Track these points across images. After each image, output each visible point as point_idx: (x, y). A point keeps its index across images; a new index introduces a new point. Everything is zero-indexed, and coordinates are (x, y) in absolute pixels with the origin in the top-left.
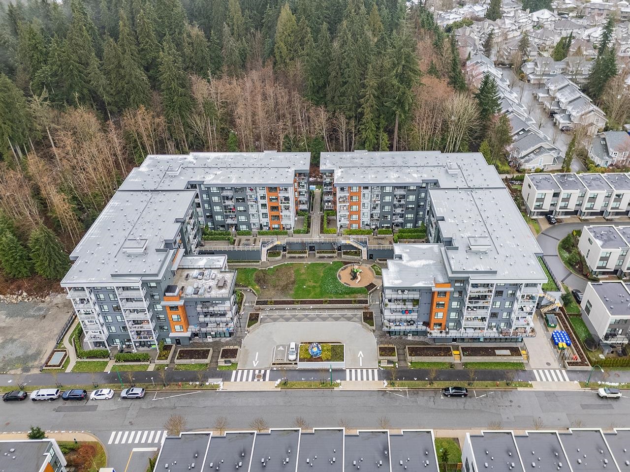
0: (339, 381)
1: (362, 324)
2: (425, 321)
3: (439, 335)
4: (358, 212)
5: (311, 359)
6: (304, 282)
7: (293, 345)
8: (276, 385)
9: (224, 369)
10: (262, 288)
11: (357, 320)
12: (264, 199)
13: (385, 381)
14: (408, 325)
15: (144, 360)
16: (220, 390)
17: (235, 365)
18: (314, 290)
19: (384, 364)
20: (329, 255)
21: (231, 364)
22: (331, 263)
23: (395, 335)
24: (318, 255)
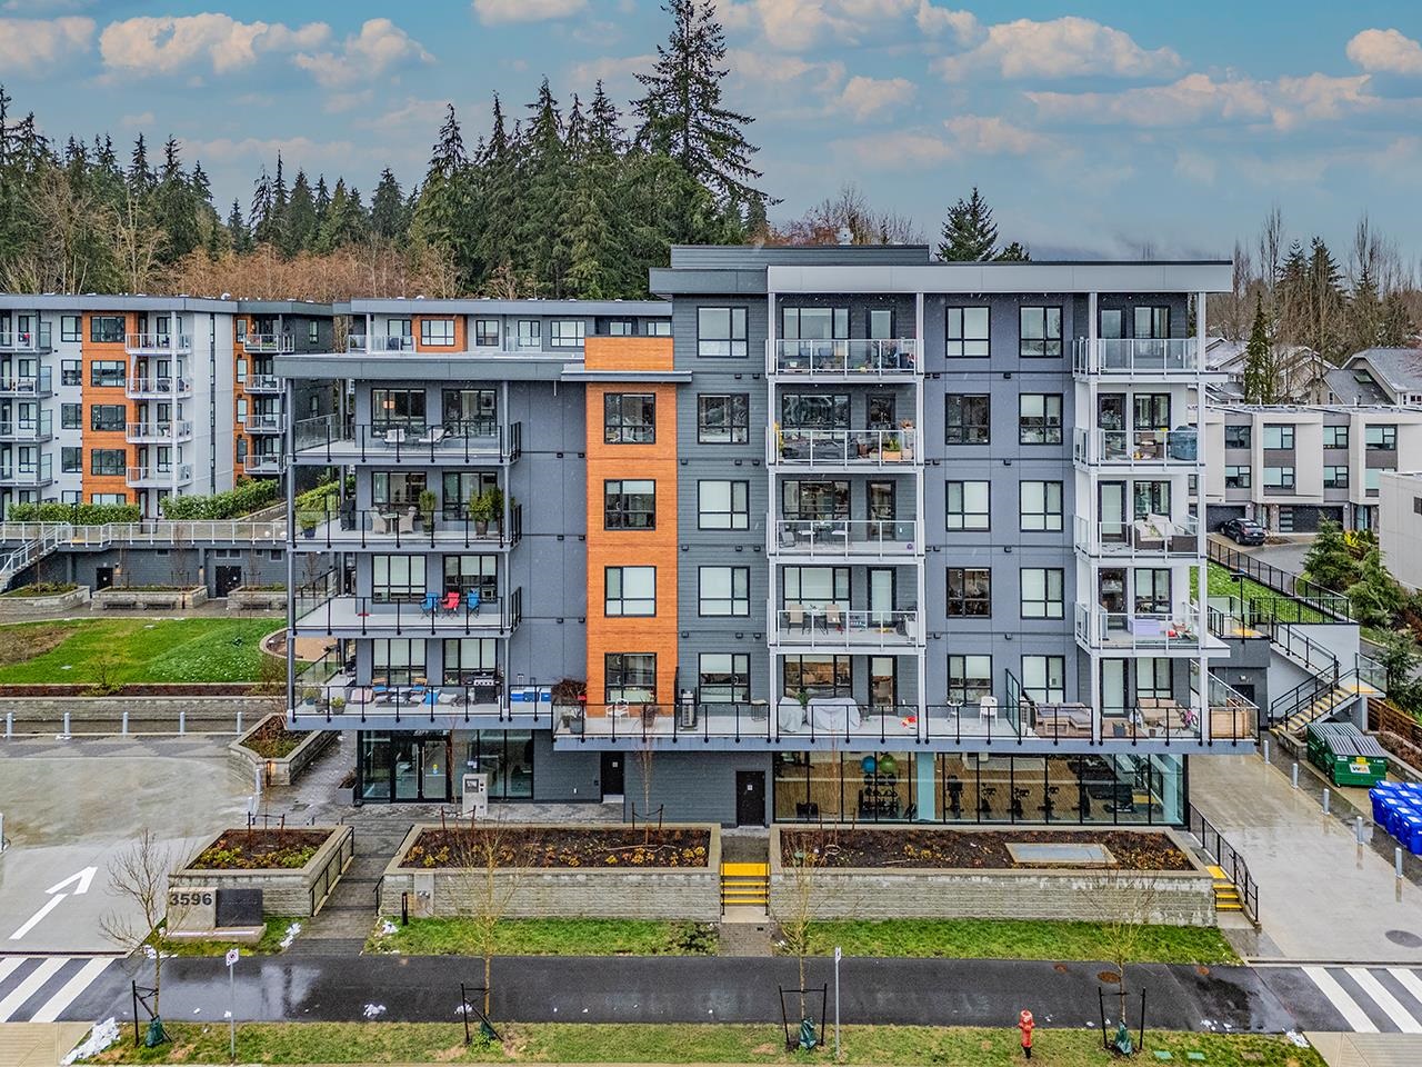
23: (392, 799)
24: (237, 599)
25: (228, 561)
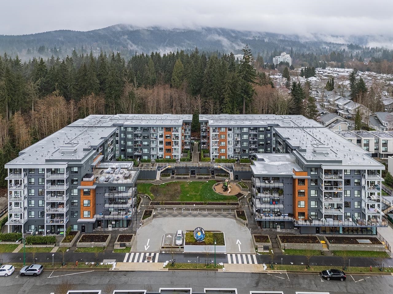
0: (221, 264)
1: (236, 220)
2: (290, 213)
3: (304, 223)
4: (225, 147)
5: (196, 242)
6: (187, 192)
7: (180, 232)
8: (164, 266)
9: (118, 252)
10: (156, 195)
11: (231, 217)
12: (161, 137)
13: (264, 265)
14: (275, 216)
15: (51, 243)
16: (113, 270)
17: (128, 249)
18: (195, 197)
19: (261, 250)
20: (206, 176)
21: (125, 248)
22: (207, 182)
23: (266, 228)
24: (197, 177)
25: (193, 169)
